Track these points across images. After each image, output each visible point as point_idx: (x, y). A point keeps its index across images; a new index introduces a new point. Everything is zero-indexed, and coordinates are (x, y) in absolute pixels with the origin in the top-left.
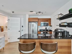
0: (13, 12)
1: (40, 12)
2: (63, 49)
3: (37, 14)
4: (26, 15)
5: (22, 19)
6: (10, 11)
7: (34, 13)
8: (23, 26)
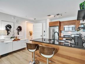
0: (35, 19)
1: (59, 14)
2: (72, 61)
3: (55, 17)
4: (46, 20)
5: (44, 24)
6: (32, 19)
7: (52, 16)
8: (45, 31)
